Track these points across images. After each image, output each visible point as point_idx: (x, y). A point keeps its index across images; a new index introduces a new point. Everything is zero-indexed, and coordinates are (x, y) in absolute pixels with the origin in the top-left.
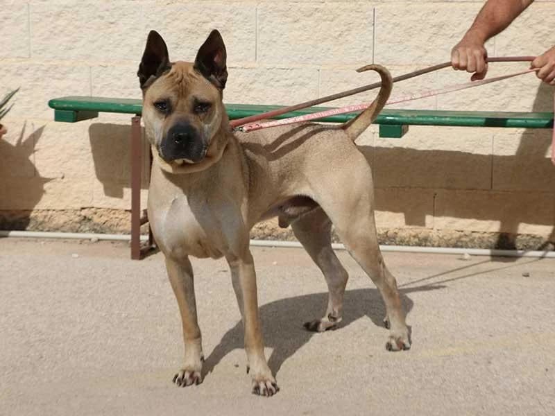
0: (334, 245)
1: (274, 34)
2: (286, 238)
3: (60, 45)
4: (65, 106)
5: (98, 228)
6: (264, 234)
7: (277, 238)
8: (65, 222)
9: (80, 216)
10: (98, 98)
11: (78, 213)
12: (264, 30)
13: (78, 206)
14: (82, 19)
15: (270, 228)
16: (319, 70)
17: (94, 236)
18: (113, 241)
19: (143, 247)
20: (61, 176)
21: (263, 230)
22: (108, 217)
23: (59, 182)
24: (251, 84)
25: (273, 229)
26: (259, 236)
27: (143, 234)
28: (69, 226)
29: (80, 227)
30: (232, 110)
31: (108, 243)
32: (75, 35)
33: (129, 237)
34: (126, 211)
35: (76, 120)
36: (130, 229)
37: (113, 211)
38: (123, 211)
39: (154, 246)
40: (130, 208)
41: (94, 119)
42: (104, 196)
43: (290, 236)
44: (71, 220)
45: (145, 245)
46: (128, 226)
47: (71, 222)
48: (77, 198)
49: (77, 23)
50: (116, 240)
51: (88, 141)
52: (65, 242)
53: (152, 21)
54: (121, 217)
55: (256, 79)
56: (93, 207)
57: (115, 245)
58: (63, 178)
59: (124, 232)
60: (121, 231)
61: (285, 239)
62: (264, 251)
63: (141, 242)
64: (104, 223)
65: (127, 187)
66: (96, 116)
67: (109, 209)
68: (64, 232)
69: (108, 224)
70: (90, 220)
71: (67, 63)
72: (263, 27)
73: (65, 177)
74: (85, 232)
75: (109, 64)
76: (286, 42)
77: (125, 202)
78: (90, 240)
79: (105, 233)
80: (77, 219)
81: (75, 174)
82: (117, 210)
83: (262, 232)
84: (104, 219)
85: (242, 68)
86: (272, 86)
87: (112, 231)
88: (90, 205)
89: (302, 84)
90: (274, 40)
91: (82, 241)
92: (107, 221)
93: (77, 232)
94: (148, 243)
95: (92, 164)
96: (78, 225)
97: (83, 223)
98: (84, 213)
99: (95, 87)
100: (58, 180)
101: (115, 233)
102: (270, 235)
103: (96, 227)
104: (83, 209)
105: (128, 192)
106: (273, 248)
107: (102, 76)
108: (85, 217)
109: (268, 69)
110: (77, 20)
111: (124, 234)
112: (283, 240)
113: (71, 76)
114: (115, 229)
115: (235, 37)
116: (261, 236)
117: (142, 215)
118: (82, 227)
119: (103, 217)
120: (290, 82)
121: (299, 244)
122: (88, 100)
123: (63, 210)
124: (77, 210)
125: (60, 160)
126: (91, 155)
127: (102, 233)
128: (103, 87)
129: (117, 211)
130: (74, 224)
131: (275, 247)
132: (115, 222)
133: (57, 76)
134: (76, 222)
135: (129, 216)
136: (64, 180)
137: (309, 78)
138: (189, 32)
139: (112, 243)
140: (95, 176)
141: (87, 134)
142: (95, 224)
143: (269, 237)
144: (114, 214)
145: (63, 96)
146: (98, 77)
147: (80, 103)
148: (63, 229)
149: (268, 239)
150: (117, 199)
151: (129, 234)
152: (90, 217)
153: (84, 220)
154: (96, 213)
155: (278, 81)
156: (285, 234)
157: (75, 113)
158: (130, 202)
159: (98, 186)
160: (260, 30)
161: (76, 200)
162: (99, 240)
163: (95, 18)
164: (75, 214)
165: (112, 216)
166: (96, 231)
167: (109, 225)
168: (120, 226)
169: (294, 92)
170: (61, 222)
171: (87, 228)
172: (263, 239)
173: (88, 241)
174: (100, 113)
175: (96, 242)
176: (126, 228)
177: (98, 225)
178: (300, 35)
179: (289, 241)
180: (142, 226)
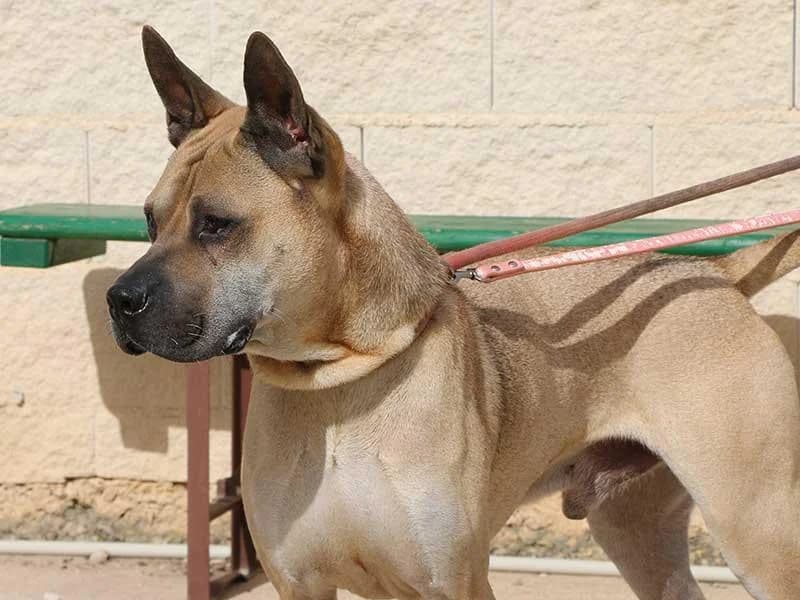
0: (697, 571)
1: (536, 41)
2: (576, 551)
3: (13, 80)
4: (26, 227)
5: (107, 529)
6: (519, 539)
7: (552, 551)
8: (27, 515)
9: (63, 497)
10: (105, 207)
11: (59, 491)
12: (509, 30)
13: (59, 474)
14: (67, 15)
15: (535, 527)
16: (651, 127)
17: (98, 548)
18: (143, 561)
19: (218, 576)
20: (18, 401)
21: (517, 531)
22: (131, 499)
23: (12, 416)
24: (480, 165)
25: (540, 529)
26: (506, 546)
27: (217, 542)
28: (34, 524)
29: (61, 527)
30: (432, 232)
31: (131, 566)
32: (48, 55)
33: (182, 550)
34: (175, 484)
35: (51, 262)
36: (184, 530)
37: (145, 485)
38: (168, 486)
39: (244, 571)
40: (183, 477)
41: (96, 259)
42: (121, 448)
43: (587, 547)
44: (40, 510)
45: (223, 569)
46: (181, 524)
47: (42, 513)
48: (53, 453)
49: (54, 27)
50: (152, 558)
51: (82, 314)
52: (26, 564)
53: (235, 16)
54: (162, 498)
55: (493, 152)
56: (95, 477)
57: (150, 569)
58: (21, 404)
59: (170, 538)
60: (164, 536)
61: (574, 553)
62: (520, 584)
63: (212, 562)
64: (123, 515)
65: (179, 425)
66: (102, 251)
67: (132, 480)
68: (23, 538)
69: (131, 518)
70: (86, 507)
71: (32, 124)
72: (509, 25)
73: (26, 400)
74: (74, 539)
75: (131, 125)
76: (566, 59)
77: (173, 463)
78: (87, 557)
79: (124, 541)
80: (56, 506)
81: (51, 395)
82: (153, 482)
83: (515, 537)
84: (121, 505)
85: (457, 126)
86: (532, 170)
87: (141, 534)
88: (88, 471)
89: (608, 163)
90: (538, 53)
91: (67, 560)
92: (129, 509)
93: (56, 537)
94: (229, 565)
95: (92, 370)
96: (59, 521)
97: (71, 514)
98: (71, 490)
99: (98, 181)
100: (10, 410)
101: (148, 539)
102: (533, 545)
103: (100, 526)
104: (70, 480)
105: (179, 438)
106: (543, 575)
107: (114, 154)
108: (75, 501)
109: (525, 127)
110: (54, 18)
111: (170, 542)
112: (568, 556)
113: (40, 154)
114: (147, 529)
115: (439, 49)
116: (513, 546)
117: (213, 494)
118: (68, 527)
119: (118, 501)
120: (580, 158)
121: (610, 567)
122: (83, 213)
123: (22, 485)
124: (56, 484)
125: (14, 361)
126: (88, 347)
127: (117, 540)
128: (116, 180)
129: (154, 485)
130: (48, 519)
131: (549, 573)
132: (149, 511)
133: (8, 155)
134: (55, 514)
135: (182, 497)
136: (26, 409)
137: (628, 147)
138: (326, 41)
139: (142, 564)
140: (98, 399)
141: (79, 296)
142: (99, 519)
143: (532, 550)
144: (145, 491)
145: (22, 204)
146: (105, 154)
147: (63, 220)
148: (23, 531)
149: (529, 555)
150: (153, 456)
151: (182, 542)
152: (88, 501)
153: (73, 507)
154: (101, 491)
155: (547, 157)
156: (572, 542)
157: (51, 244)
158: (184, 461)
159: (107, 424)
160: (502, 31)
161: (54, 458)
162: (109, 558)
163: (95, 12)
164: (51, 494)
165: (140, 497)
166: (102, 536)
167: (132, 521)
168: (160, 522)
169: (590, 182)
170: (18, 514)
171: (80, 529)
172: (517, 553)
173: (82, 561)
174: (111, 245)
175: (102, 563)
176: (174, 527)
177: (107, 519)
178: (602, 41)
179: (582, 558)
180: (215, 522)
